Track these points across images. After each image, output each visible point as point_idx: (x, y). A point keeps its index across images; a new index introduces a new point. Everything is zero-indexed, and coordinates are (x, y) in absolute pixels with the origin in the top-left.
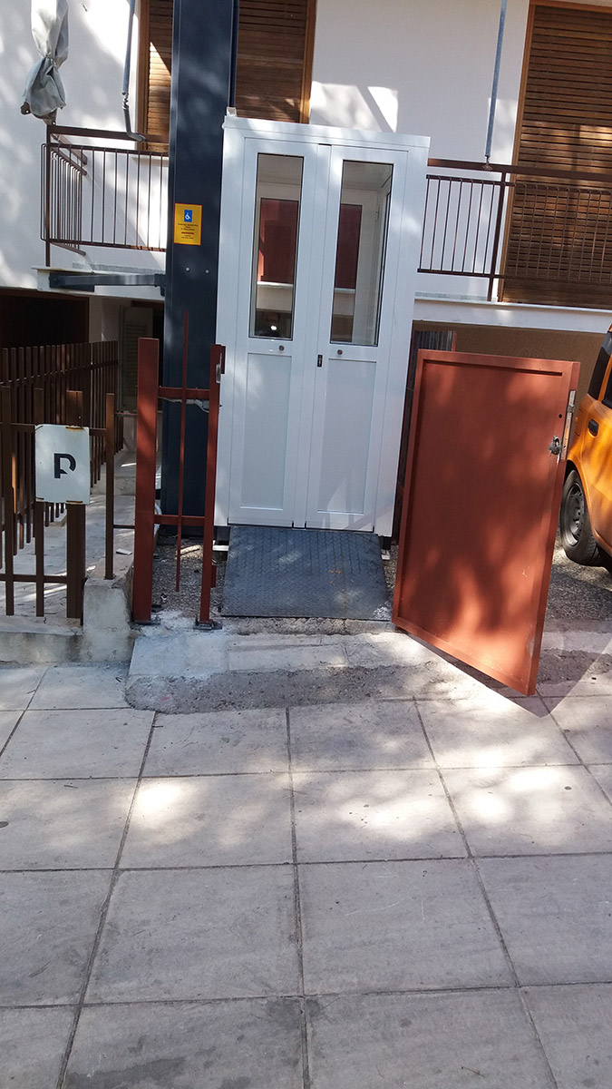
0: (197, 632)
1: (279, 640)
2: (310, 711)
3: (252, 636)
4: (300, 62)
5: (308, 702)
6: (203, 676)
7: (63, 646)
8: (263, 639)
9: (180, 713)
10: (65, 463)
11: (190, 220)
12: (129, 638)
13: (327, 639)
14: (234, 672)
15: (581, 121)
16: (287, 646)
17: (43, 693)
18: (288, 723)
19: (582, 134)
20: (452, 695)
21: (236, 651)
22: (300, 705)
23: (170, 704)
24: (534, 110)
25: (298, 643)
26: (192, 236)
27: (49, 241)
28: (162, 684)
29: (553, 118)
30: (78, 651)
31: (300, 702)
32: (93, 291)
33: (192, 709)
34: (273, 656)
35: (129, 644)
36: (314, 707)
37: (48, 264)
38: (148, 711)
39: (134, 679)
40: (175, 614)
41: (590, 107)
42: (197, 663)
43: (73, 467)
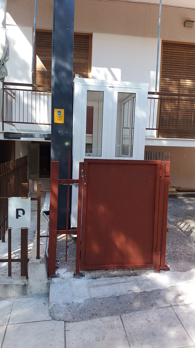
0: (75, 279)
1: (109, 280)
2: (130, 316)
3: (98, 279)
4: (87, 60)
5: (128, 311)
6: (81, 301)
7: (20, 289)
8: (103, 281)
9: (75, 321)
10: (20, 212)
11: (60, 115)
12: (47, 284)
13: (129, 279)
14: (94, 298)
15: (180, 78)
16: (113, 284)
17: (14, 314)
18: (123, 324)
19: (181, 82)
20: (186, 302)
21: (93, 287)
22: (125, 313)
23: (70, 317)
24: (165, 75)
25: (117, 281)
26: (61, 120)
27: (3, 122)
28: (64, 306)
29: (171, 77)
30: (26, 291)
31: (125, 312)
32: (20, 139)
33: (80, 319)
34: (108, 288)
35: (47, 286)
36: (131, 314)
37: (3, 130)
38: (61, 321)
39: (53, 304)
40: (64, 270)
41: (183, 74)
42: (77, 294)
43: (24, 213)
